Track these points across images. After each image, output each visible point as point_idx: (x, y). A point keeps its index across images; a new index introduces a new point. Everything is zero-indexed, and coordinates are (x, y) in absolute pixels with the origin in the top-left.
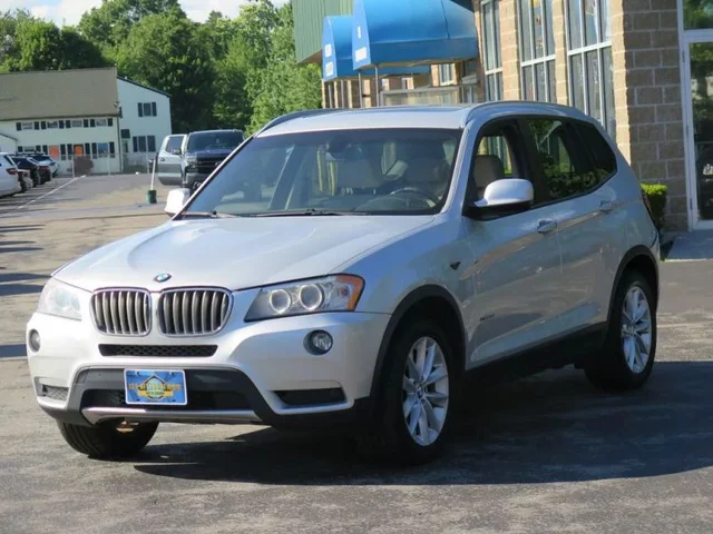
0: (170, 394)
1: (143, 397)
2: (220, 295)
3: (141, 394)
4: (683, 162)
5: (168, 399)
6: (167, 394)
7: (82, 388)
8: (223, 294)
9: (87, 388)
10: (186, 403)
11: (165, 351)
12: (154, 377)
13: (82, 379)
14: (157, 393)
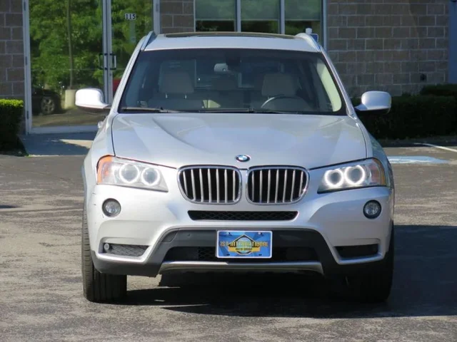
0: (257, 250)
1: (233, 253)
2: (298, 173)
3: (230, 250)
4: (23, 84)
5: (255, 254)
6: (254, 250)
7: (168, 246)
8: (300, 171)
9: (172, 246)
10: (271, 257)
11: (247, 216)
12: (244, 236)
13: (169, 239)
14: (246, 249)
